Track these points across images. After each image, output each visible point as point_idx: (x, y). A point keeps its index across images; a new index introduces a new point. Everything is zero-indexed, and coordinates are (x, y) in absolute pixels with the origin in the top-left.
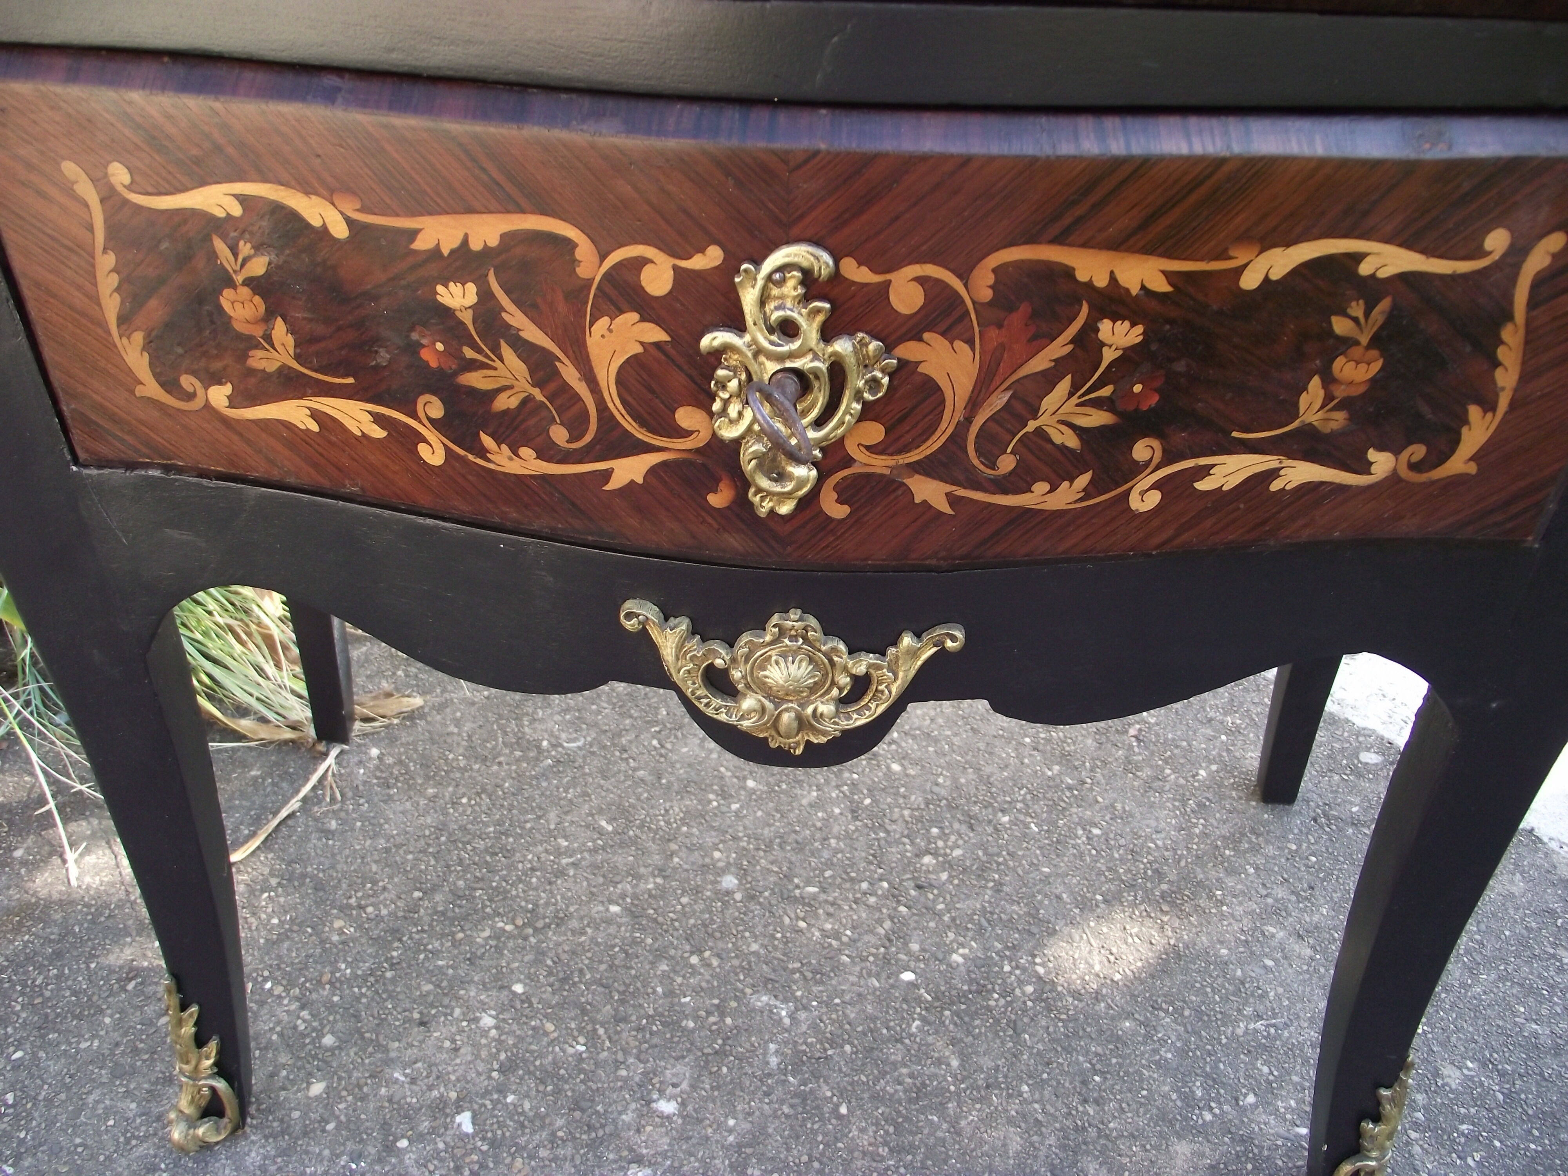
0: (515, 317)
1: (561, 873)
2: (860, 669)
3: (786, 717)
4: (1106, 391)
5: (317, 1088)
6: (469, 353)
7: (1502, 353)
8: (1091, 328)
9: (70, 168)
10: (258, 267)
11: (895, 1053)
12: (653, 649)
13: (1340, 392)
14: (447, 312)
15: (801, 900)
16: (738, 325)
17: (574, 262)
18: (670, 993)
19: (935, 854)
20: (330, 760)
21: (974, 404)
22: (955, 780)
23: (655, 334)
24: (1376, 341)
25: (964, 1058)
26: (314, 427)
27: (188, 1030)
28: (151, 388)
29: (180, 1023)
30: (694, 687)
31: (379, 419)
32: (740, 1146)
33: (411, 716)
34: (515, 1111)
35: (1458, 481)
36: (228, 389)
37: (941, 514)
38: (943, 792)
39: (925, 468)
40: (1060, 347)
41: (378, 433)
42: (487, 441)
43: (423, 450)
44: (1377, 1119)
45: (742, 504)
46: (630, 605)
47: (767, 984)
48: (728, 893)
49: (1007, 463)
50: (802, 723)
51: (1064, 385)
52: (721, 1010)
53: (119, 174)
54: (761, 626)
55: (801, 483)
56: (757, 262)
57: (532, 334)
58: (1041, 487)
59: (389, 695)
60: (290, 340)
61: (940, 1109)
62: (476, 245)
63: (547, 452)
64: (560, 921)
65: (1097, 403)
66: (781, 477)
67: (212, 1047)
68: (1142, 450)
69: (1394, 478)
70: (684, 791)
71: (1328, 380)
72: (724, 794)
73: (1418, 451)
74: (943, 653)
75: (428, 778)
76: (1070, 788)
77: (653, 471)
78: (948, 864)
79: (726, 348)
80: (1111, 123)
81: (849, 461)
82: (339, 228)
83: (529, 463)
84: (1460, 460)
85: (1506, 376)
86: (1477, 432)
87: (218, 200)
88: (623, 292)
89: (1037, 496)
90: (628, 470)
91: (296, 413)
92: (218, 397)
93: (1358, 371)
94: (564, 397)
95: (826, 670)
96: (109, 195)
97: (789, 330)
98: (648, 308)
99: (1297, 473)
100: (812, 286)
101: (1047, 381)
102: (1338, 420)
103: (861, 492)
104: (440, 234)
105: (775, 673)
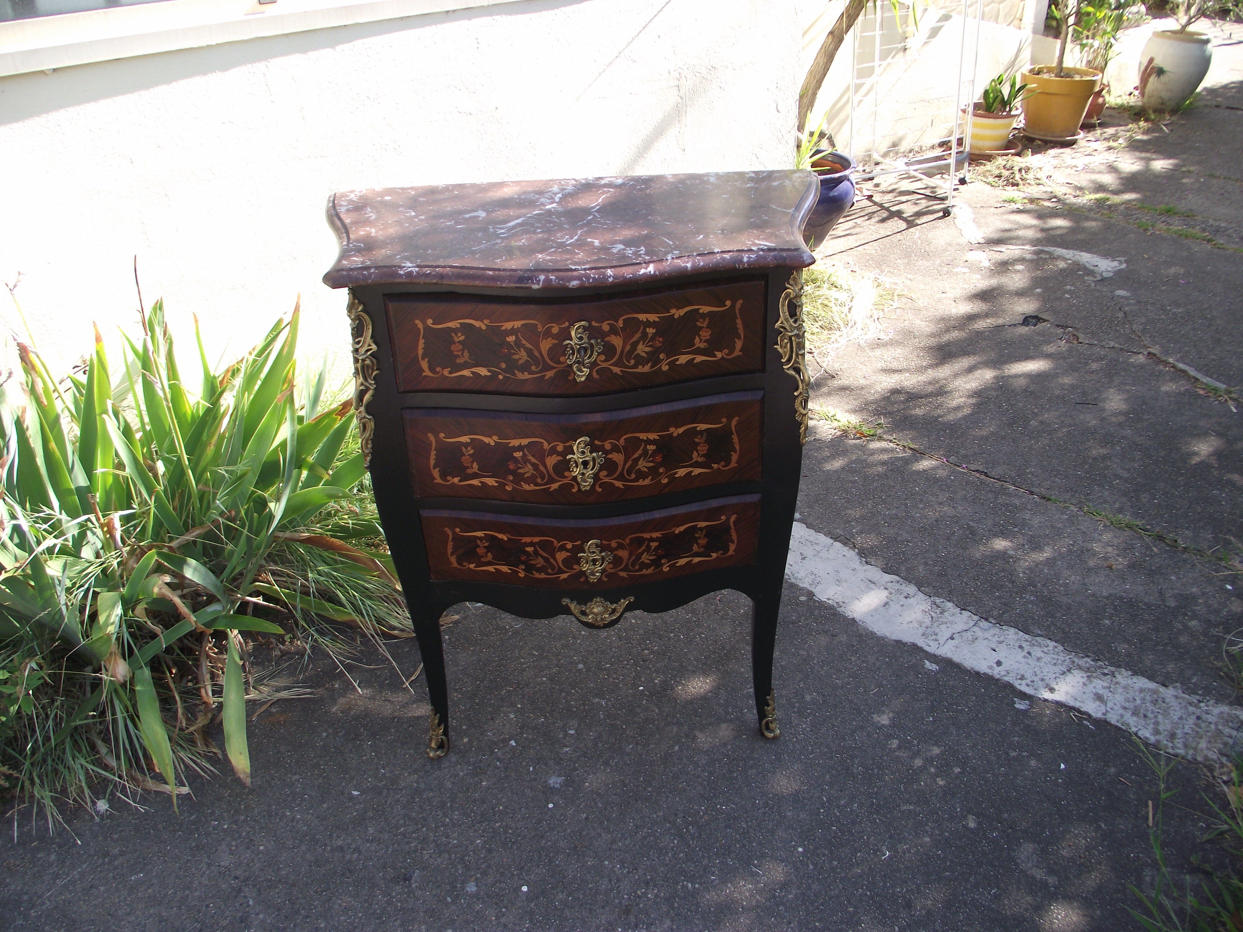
0: (541, 552)
1: (524, 670)
2: (614, 607)
3: (598, 619)
4: (654, 553)
5: (466, 740)
6: (531, 558)
7: (732, 534)
8: (648, 544)
9: (446, 529)
10: (487, 544)
11: (638, 710)
12: (569, 608)
13: (701, 545)
14: (527, 552)
15: (605, 669)
16: (584, 552)
17: (553, 544)
18: (567, 702)
19: (648, 649)
21: (629, 558)
23: (569, 554)
24: (705, 536)
25: (660, 710)
26: (494, 571)
27: (437, 721)
28: (455, 565)
29: (435, 719)
30: (578, 615)
31: (509, 569)
32: (594, 739)
33: (456, 623)
34: (526, 739)
35: (731, 556)
36: (475, 564)
37: (626, 578)
39: (622, 570)
40: (643, 548)
41: (509, 571)
42: (534, 572)
43: (519, 574)
44: (768, 706)
45: (587, 581)
46: (564, 600)
47: (597, 696)
48: (581, 670)
49: (637, 567)
50: (602, 619)
51: (646, 553)
52: (584, 705)
53: (458, 530)
54: (592, 601)
55: (598, 576)
56: (587, 543)
57: (545, 555)
58: (645, 570)
60: (492, 556)
61: (653, 723)
62: (534, 541)
63: (547, 573)
64: (527, 685)
65: (652, 555)
66: (594, 575)
67: (442, 727)
68: (663, 561)
69: (717, 558)
71: (698, 544)
72: (574, 637)
73: (721, 552)
74: (630, 602)
77: (569, 576)
78: (653, 652)
79: (582, 556)
80: (646, 514)
81: (607, 571)
82: (505, 538)
83: (543, 576)
84: (731, 552)
85: (734, 537)
86: (732, 547)
87: (480, 534)
88: (563, 548)
89: (644, 572)
90: (564, 576)
91: (491, 569)
92: (472, 566)
93: (703, 542)
94: (551, 565)
95: (606, 609)
96: (454, 533)
97: (594, 552)
98: (568, 550)
99: (697, 560)
100: (597, 546)
101: (642, 553)
102: (702, 550)
103: (609, 576)
104: (527, 540)
105: (595, 610)
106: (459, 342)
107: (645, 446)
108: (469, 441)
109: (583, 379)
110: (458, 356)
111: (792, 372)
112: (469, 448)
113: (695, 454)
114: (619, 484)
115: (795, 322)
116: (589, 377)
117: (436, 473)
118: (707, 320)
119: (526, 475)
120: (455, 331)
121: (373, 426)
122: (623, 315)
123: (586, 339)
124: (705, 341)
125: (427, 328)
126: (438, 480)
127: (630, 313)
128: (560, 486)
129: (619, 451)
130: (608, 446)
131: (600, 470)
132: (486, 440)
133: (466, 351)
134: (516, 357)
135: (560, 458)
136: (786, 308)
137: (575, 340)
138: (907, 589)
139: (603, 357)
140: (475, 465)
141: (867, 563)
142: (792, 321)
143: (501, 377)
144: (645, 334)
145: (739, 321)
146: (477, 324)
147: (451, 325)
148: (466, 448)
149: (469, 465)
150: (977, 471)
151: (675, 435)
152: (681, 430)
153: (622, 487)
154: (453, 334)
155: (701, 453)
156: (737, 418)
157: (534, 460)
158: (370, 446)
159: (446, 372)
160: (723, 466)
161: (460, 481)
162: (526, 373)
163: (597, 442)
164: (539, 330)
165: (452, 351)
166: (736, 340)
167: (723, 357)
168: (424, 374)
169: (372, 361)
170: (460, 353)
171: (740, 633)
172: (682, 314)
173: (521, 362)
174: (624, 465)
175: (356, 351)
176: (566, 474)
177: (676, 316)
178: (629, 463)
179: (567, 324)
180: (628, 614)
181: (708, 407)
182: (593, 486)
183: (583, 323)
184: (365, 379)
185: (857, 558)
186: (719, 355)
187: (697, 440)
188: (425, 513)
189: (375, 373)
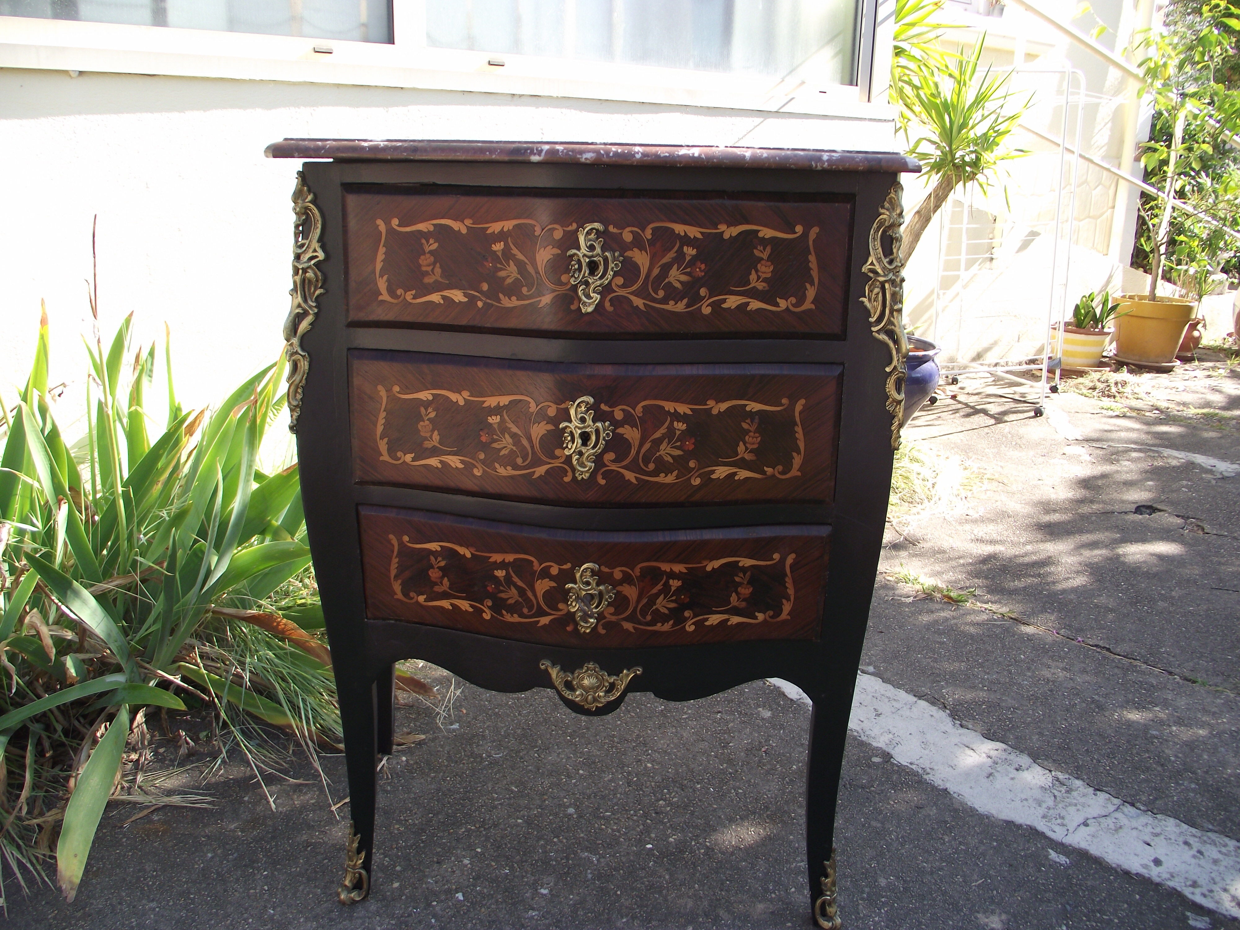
0: (516, 579)
1: (495, 807)
2: (612, 680)
3: (590, 697)
4: (674, 598)
5: (396, 885)
6: (502, 588)
7: (787, 585)
8: (667, 582)
9: (391, 536)
10: (443, 564)
11: (642, 874)
12: (549, 675)
13: (742, 597)
14: (497, 577)
15: (603, 818)
16: (575, 583)
17: (533, 566)
18: (545, 852)
19: (665, 800)
20: (384, 762)
21: (638, 601)
23: (553, 584)
24: (749, 583)
25: (671, 875)
26: (451, 608)
27: (355, 845)
28: (399, 595)
29: (353, 842)
30: (561, 687)
31: (471, 606)
32: (574, 905)
33: (420, 743)
34: (480, 893)
35: (784, 622)
36: (425, 596)
37: (631, 632)
38: (671, 776)
39: (626, 619)
40: (659, 587)
41: (471, 610)
42: (504, 612)
43: (484, 615)
44: (826, 876)
45: (576, 630)
46: (543, 662)
47: (587, 849)
48: (570, 815)
49: (649, 618)
50: (595, 700)
51: (662, 596)
52: (567, 858)
53: (406, 538)
54: (581, 667)
55: (592, 623)
56: (580, 567)
57: (520, 583)
58: (659, 624)
59: (409, 733)
60: (448, 584)
61: (660, 893)
62: (507, 561)
63: (521, 615)
64: (495, 826)
65: (672, 601)
66: (587, 622)
67: (363, 855)
68: (687, 614)
69: (765, 620)
70: (550, 775)
71: (737, 593)
73: (771, 613)
74: (636, 675)
75: (430, 769)
77: (551, 621)
78: (670, 804)
79: (572, 588)
80: (666, 533)
81: (605, 618)
82: (469, 555)
83: (516, 619)
84: (784, 616)
85: (791, 591)
86: (787, 607)
87: (434, 546)
88: (545, 574)
89: (658, 627)
90: (544, 621)
91: (445, 604)
92: (421, 599)
93: (746, 591)
94: (527, 600)
95: (601, 681)
96: (401, 544)
97: (588, 584)
98: (552, 578)
99: (735, 620)
100: (593, 573)
101: (657, 595)
102: (743, 604)
103: (609, 626)
104: (497, 558)
105: (586, 682)
106: (431, 252)
107: (672, 423)
108: (431, 398)
109: (590, 309)
110: (427, 273)
111: (883, 337)
112: (430, 410)
113: (741, 448)
114: (630, 476)
115: (891, 262)
116: (599, 306)
117: (383, 446)
118: (769, 249)
119: (502, 453)
120: (426, 235)
121: (307, 367)
122: (653, 222)
123: (598, 250)
124: (765, 280)
125: (391, 231)
126: (386, 457)
127: (663, 221)
128: (547, 472)
129: (633, 425)
130: (619, 415)
131: (605, 451)
132: (453, 397)
133: (438, 265)
134: (502, 274)
135: (550, 427)
136: (878, 243)
137: (584, 250)
138: (1018, 759)
139: (620, 281)
140: (436, 436)
141: (961, 726)
142: (885, 261)
143: (480, 304)
144: (681, 255)
145: (812, 258)
146: (456, 225)
147: (422, 227)
148: (426, 409)
149: (428, 435)
150: (1096, 646)
151: (715, 412)
152: (723, 406)
153: (634, 481)
154: (424, 241)
155: (750, 447)
156: (802, 401)
157: (515, 429)
158: (299, 397)
159: (409, 296)
160: (779, 473)
161: (414, 460)
162: (514, 298)
163: (603, 407)
164: (537, 234)
165: (420, 266)
166: (808, 286)
167: (787, 309)
168: (380, 298)
169: (315, 274)
170: (429, 269)
171: (791, 792)
172: (734, 234)
173: (509, 281)
174: (641, 445)
175: (298, 257)
176: (558, 452)
177: (726, 236)
178: (647, 446)
179: (574, 226)
181: (763, 376)
182: (593, 474)
183: (596, 225)
184: (305, 300)
185: (949, 720)
186: (783, 304)
187: (745, 426)
188: (364, 512)
189: (318, 292)
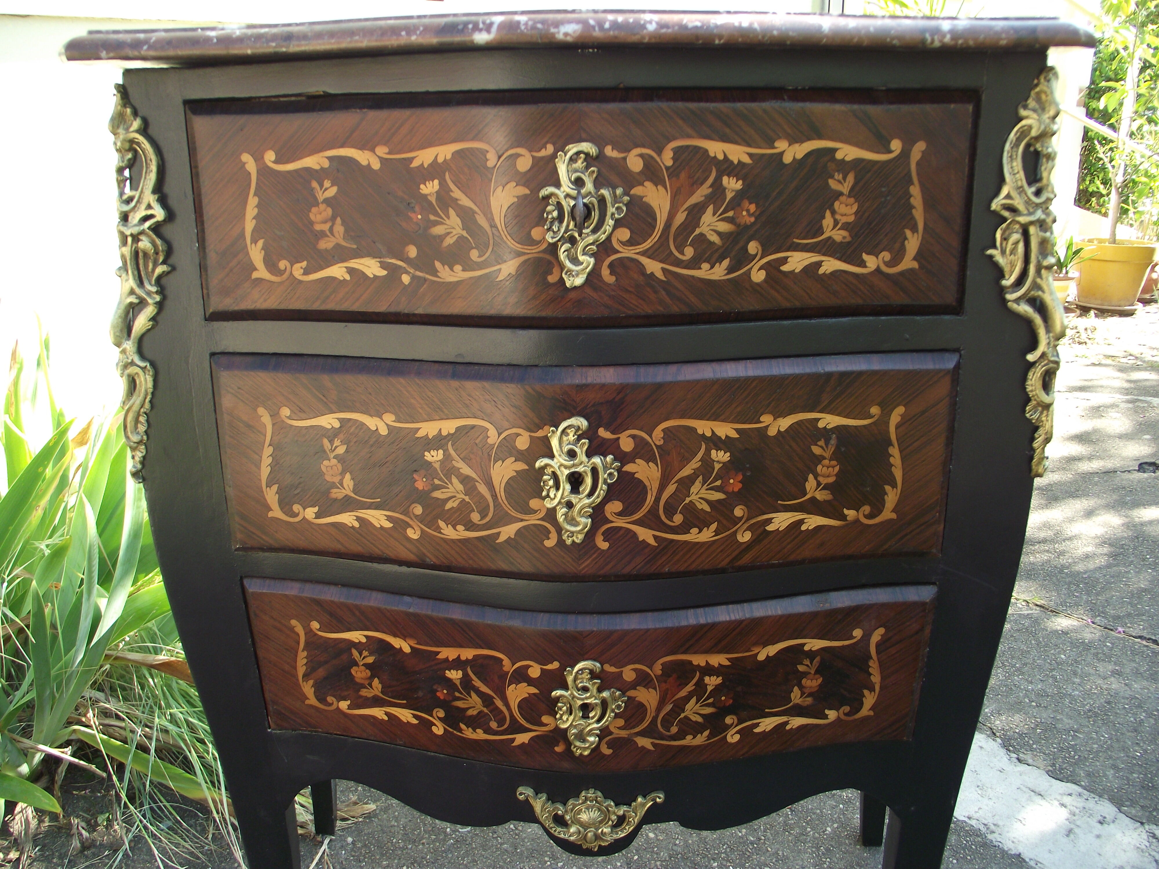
0: (477, 683)
2: (621, 813)
3: (589, 834)
4: (711, 700)
6: (457, 694)
7: (871, 670)
8: (701, 679)
9: (294, 622)
10: (370, 660)
12: (531, 808)
13: (807, 691)
14: (449, 680)
16: (566, 688)
17: (502, 665)
20: (325, 846)
21: (659, 709)
22: (686, 842)
23: (533, 690)
24: (817, 672)
26: (386, 718)
28: (312, 700)
30: (549, 824)
31: (415, 716)
33: (369, 816)
35: (867, 719)
36: (349, 702)
37: (649, 750)
39: (642, 734)
40: (690, 687)
41: (415, 721)
42: (463, 726)
43: (434, 728)
45: (568, 752)
46: (521, 789)
49: (674, 730)
50: (597, 837)
51: (694, 700)
53: (315, 625)
54: (577, 796)
55: (592, 743)
56: (573, 666)
57: (484, 689)
58: (689, 737)
59: (356, 803)
60: (380, 686)
62: (463, 658)
63: (488, 731)
65: (708, 705)
66: (584, 741)
68: (728, 720)
69: (838, 719)
70: (531, 856)
71: (801, 687)
73: (847, 709)
74: (655, 804)
76: (752, 843)
77: (532, 739)
79: (561, 696)
80: (700, 611)
81: (611, 733)
82: (407, 649)
83: (480, 735)
84: (865, 711)
85: (876, 679)
86: (869, 700)
87: (357, 636)
88: (520, 676)
89: (689, 740)
90: (522, 738)
91: (379, 713)
92: (344, 705)
93: (812, 683)
94: (496, 711)
95: (606, 814)
96: (309, 632)
97: (585, 689)
98: (531, 682)
99: (797, 722)
100: (593, 675)
101: (687, 699)
102: (809, 700)
103: (616, 744)
104: (448, 653)
105: (584, 817)
106: (327, 201)
107: (708, 452)
108: (337, 425)
109: (579, 281)
110: (322, 235)
111: (1025, 309)
112: (337, 442)
113: (811, 484)
114: (646, 535)
115: (1038, 193)
116: (593, 276)
117: (271, 496)
118: (851, 178)
119: (449, 505)
120: (319, 175)
121: (150, 384)
122: (675, 139)
123: (589, 186)
124: (846, 227)
125: (264, 171)
126: (276, 513)
127: (689, 137)
128: (519, 532)
129: (650, 458)
130: (626, 444)
131: (606, 500)
132: (372, 422)
133: (339, 220)
134: (438, 230)
135: (521, 466)
136: (1018, 164)
137: (567, 187)
139: (624, 234)
140: (348, 481)
141: (1019, 760)
142: (1030, 191)
143: (406, 279)
144: (718, 189)
145: (915, 190)
146: (362, 157)
147: (312, 162)
148: (331, 442)
149: (336, 480)
150: (1140, 637)
151: (772, 432)
152: (785, 423)
153: (652, 541)
154: (315, 184)
155: (824, 481)
156: (901, 410)
157: (466, 470)
158: (142, 428)
159: (298, 270)
160: (867, 517)
161: (318, 516)
162: (458, 268)
163: (603, 433)
164: (490, 164)
165: (312, 223)
166: (908, 233)
167: (878, 270)
168: (255, 275)
169: (153, 243)
170: (326, 227)
172: (799, 156)
173: (449, 241)
174: (662, 488)
175: (125, 218)
176: (534, 503)
177: (787, 159)
178: (671, 488)
179: (550, 149)
180: (649, 832)
181: (843, 375)
182: (590, 535)
183: (586, 147)
184: (141, 283)
185: (1003, 751)
186: (871, 262)
187: (816, 450)
188: (253, 586)
189: (160, 269)
